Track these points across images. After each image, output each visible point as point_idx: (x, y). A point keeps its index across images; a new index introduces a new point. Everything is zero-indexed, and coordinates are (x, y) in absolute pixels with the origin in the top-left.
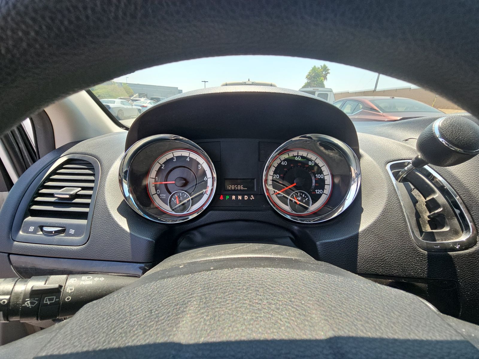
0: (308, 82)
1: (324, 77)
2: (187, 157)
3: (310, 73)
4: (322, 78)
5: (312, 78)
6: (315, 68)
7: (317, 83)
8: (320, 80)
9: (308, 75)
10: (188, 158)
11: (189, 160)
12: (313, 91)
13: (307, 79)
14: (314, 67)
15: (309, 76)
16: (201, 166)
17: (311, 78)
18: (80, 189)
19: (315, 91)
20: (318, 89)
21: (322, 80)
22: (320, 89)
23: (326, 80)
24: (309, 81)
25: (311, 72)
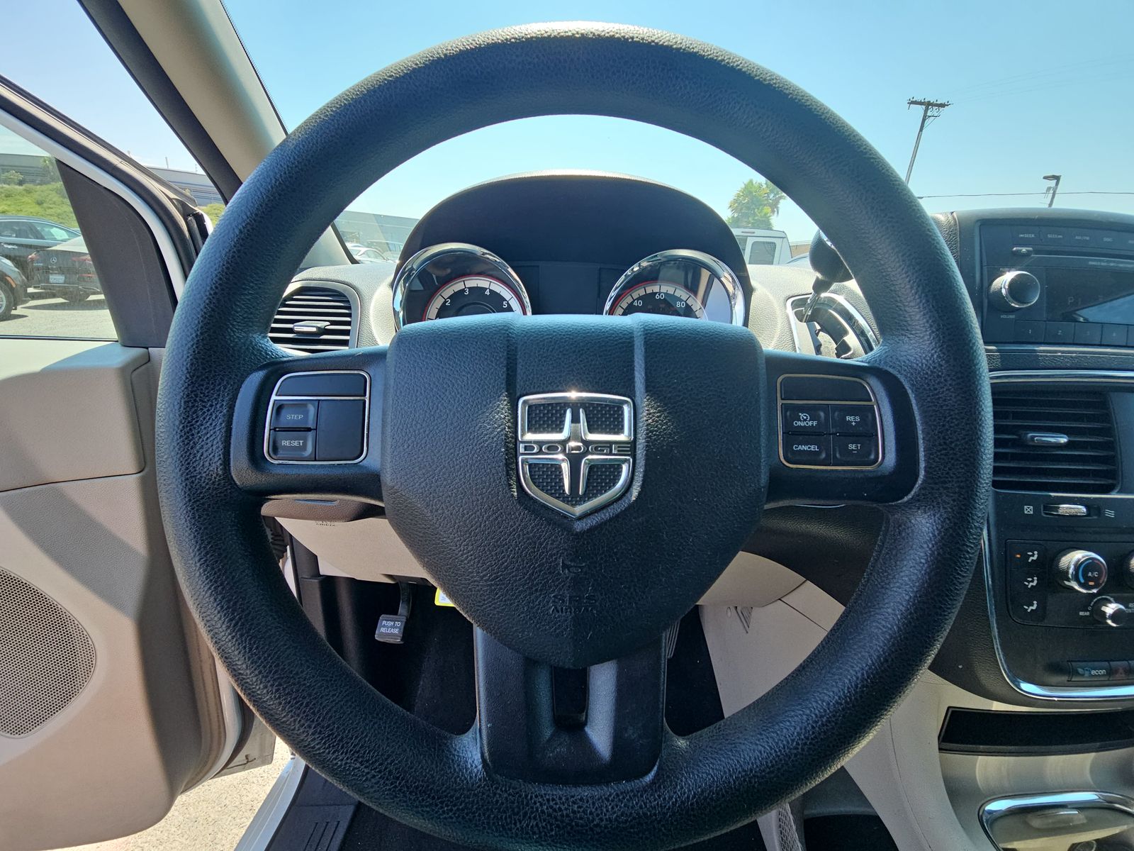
0: (733, 217)
1: (770, 205)
2: (486, 289)
3: (739, 196)
4: (767, 210)
5: (744, 208)
6: (752, 184)
7: (753, 220)
8: (763, 214)
9: (735, 201)
10: (488, 290)
11: (488, 294)
12: (743, 236)
13: (730, 209)
14: (748, 184)
15: (736, 205)
16: (508, 303)
17: (741, 209)
18: (328, 323)
19: (747, 236)
20: (754, 233)
21: (766, 214)
22: (758, 232)
23: (776, 213)
24: (736, 215)
25: (741, 194)
